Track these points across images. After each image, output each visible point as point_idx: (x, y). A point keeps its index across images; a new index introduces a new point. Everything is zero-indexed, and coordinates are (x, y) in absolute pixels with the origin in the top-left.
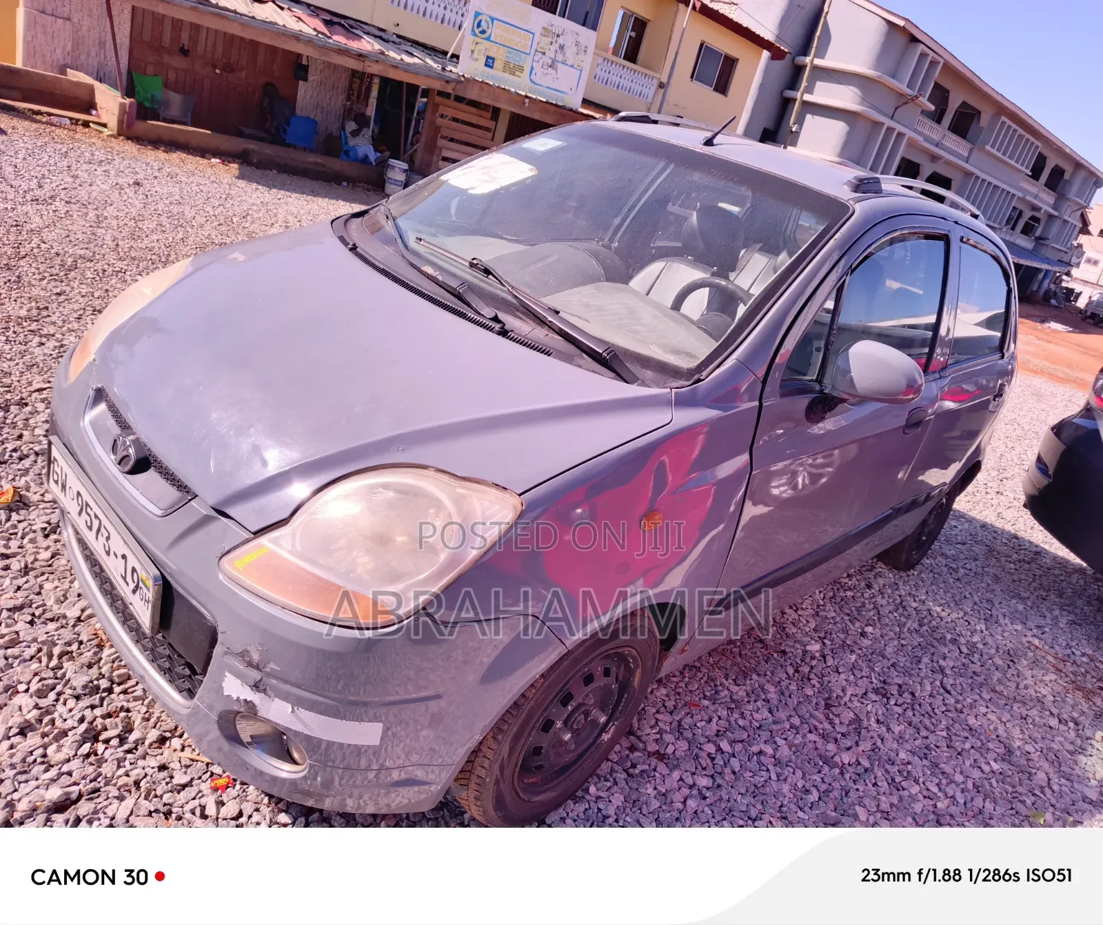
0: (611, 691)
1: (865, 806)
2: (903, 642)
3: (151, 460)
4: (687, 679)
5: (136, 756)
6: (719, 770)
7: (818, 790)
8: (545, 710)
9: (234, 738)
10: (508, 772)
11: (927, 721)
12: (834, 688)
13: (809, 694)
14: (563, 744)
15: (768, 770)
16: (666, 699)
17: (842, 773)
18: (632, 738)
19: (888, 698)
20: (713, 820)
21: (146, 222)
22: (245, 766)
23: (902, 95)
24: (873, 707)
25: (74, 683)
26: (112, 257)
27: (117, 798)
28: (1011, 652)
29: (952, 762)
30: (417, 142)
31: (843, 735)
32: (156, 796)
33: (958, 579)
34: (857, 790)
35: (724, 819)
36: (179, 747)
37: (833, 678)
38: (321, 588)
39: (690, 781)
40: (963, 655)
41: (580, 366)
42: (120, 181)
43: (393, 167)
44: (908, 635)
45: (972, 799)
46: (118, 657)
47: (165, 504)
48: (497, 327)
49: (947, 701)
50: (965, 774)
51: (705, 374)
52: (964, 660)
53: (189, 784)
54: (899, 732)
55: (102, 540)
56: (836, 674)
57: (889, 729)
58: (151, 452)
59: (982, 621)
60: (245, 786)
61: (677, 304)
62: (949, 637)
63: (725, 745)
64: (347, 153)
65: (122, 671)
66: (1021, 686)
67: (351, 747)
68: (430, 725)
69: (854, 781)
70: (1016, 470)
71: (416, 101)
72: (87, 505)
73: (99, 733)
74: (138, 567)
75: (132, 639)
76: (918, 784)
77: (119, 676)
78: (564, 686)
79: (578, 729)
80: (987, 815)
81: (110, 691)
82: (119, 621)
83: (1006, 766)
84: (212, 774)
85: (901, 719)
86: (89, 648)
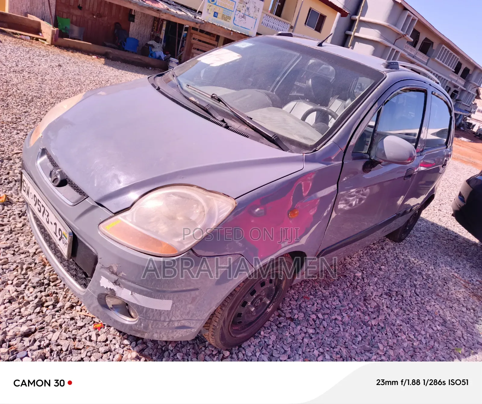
0: (272, 290)
1: (382, 343)
2: (398, 273)
3: (68, 181)
4: (303, 286)
5: (60, 313)
6: (318, 326)
7: (361, 336)
8: (244, 297)
9: (105, 306)
10: (227, 324)
11: (408, 307)
12: (368, 292)
13: (357, 294)
14: (250, 312)
15: (339, 327)
16: (294, 295)
17: (372, 329)
18: (279, 311)
19: (391, 297)
20: (315, 348)
21: (64, 82)
22: (110, 318)
23: (398, 34)
24: (385, 301)
25: (33, 281)
26: (49, 97)
27: (52, 331)
28: (445, 279)
29: (420, 326)
30: (183, 50)
31: (372, 312)
32: (69, 331)
33: (422, 247)
34: (379, 336)
35: (320, 347)
36: (80, 310)
37: (367, 288)
38: (145, 239)
39: (305, 330)
40: (424, 280)
41: (262, 143)
42: (52, 64)
43: (172, 61)
44: (400, 270)
45: (429, 342)
46: (52, 270)
47: (74, 201)
48: (224, 124)
49: (417, 299)
50: (426, 331)
51: (318, 147)
52: (425, 282)
53: (84, 326)
54: (397, 312)
55: (45, 216)
56: (369, 286)
57: (392, 311)
58: (67, 177)
59: (432, 265)
60: (109, 328)
61: (304, 118)
62: (418, 271)
63: (320, 315)
64: (151, 55)
65: (54, 276)
66: (450, 294)
67: (157, 311)
68: (191, 303)
69: (377, 333)
70: (447, 201)
71: (182, 32)
72: (39, 200)
73: (44, 303)
74: (62, 229)
75: (58, 261)
76: (405, 334)
77: (53, 278)
78: (252, 287)
79: (257, 306)
80: (435, 349)
81: (49, 285)
82: (53, 253)
83: (443, 328)
84: (94, 322)
85: (397, 306)
86: (39, 266)
